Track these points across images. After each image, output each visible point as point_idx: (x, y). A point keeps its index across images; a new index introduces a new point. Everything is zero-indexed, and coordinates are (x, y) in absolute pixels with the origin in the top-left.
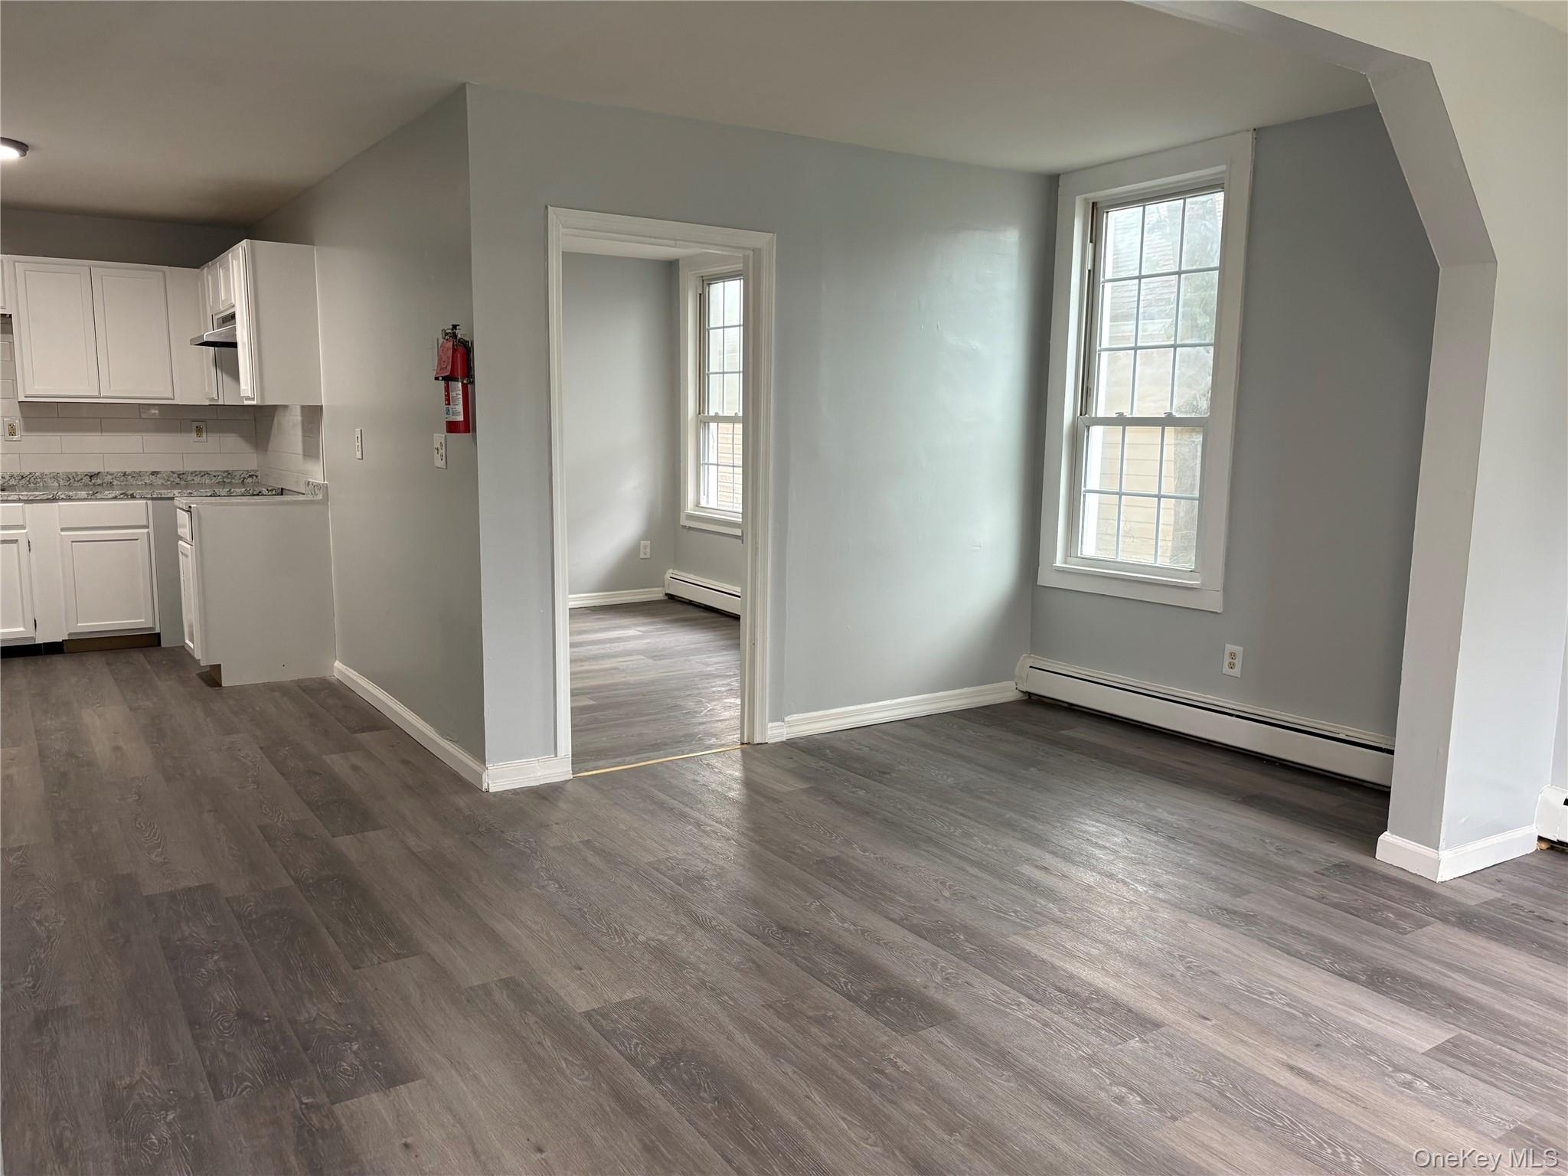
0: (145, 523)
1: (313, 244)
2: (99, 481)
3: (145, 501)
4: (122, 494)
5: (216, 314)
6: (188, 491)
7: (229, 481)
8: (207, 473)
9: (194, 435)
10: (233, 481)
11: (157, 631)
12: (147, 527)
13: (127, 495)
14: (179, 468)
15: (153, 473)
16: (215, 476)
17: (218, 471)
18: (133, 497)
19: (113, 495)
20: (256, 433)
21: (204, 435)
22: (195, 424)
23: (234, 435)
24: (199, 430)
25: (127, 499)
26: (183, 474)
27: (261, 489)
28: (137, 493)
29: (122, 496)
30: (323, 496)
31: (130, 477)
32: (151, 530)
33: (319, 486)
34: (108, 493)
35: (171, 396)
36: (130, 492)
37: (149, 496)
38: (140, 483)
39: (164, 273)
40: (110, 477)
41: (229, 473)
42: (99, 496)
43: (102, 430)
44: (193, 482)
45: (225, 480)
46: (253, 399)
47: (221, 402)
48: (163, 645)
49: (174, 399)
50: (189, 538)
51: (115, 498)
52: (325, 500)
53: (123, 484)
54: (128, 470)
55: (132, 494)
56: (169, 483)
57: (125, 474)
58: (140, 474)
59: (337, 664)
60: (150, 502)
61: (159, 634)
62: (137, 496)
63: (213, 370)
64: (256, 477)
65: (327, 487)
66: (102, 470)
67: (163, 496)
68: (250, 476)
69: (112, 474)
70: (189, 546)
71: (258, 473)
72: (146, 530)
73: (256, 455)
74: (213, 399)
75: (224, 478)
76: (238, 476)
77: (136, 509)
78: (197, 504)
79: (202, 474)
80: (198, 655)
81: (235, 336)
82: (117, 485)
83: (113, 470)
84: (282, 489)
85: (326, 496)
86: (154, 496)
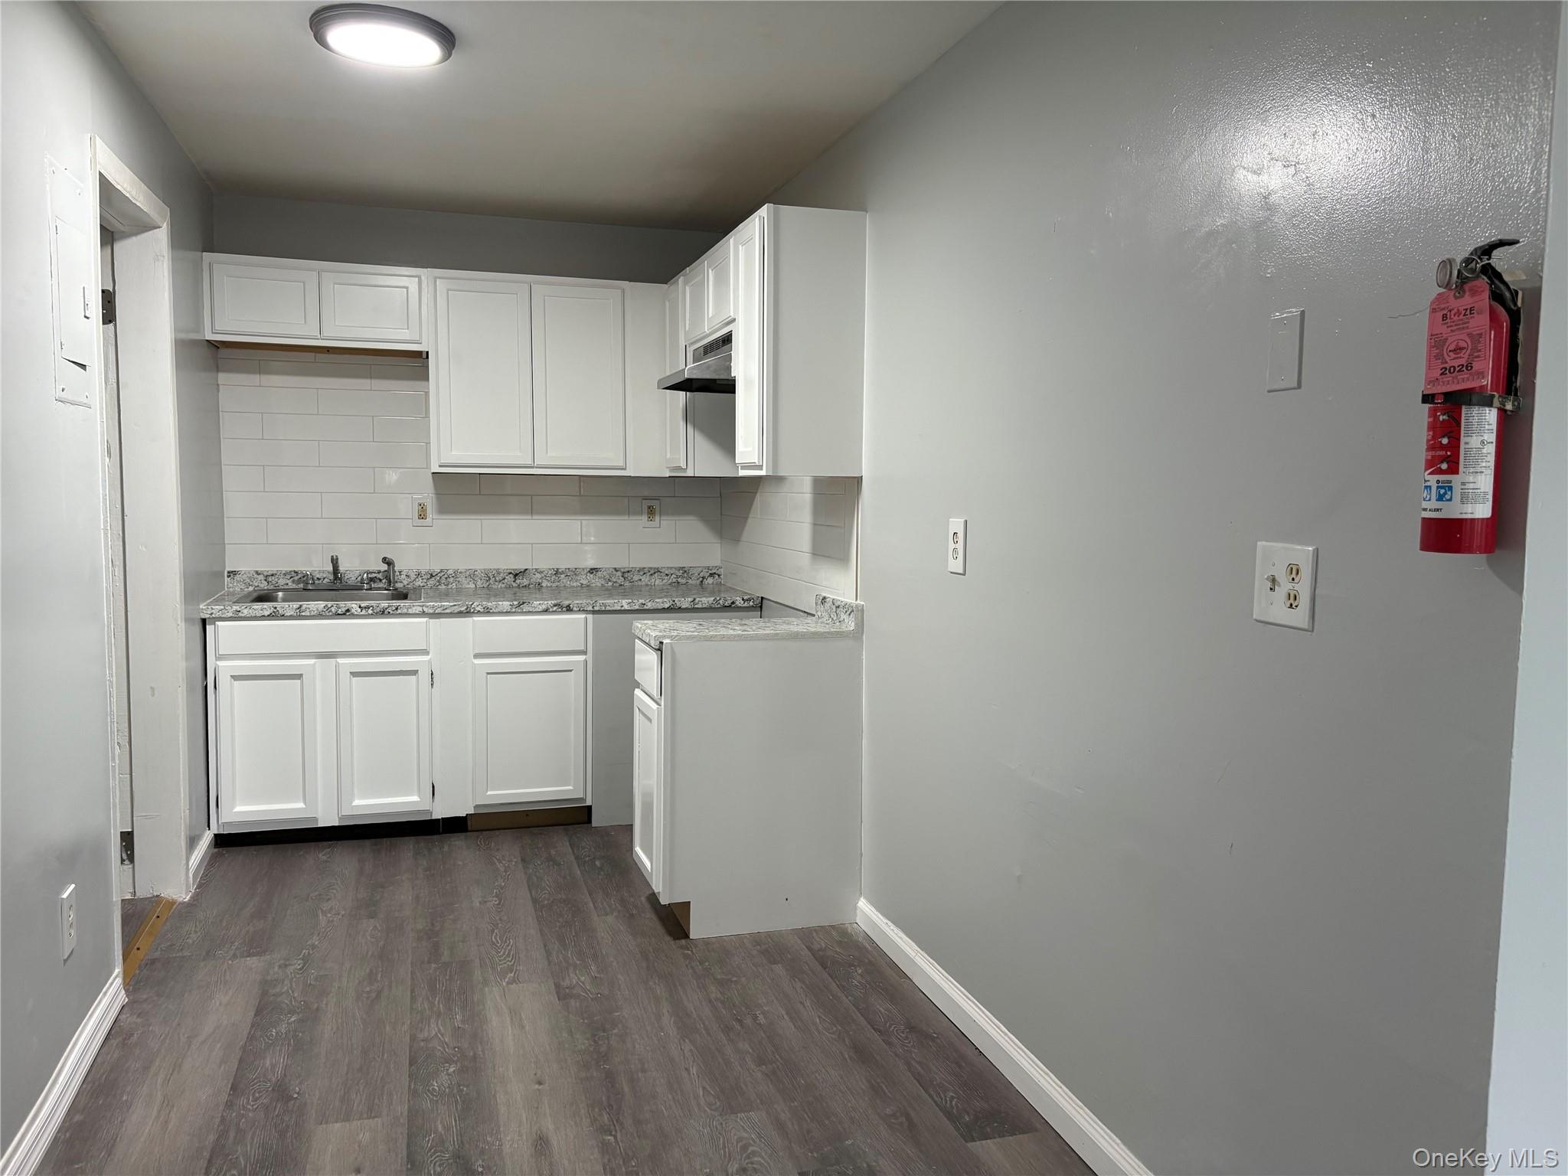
0: (582, 648)
1: (863, 208)
2: (525, 582)
3: (584, 616)
4: (555, 605)
5: (693, 343)
6: (641, 601)
7: (683, 581)
8: (658, 571)
9: (645, 518)
10: (690, 581)
11: (589, 803)
12: (584, 653)
13: (562, 607)
14: (623, 564)
15: (593, 571)
16: (667, 575)
17: (671, 568)
18: (569, 609)
19: (544, 607)
20: (721, 514)
21: (657, 518)
22: (646, 503)
23: (692, 518)
24: (651, 512)
25: (562, 612)
26: (628, 572)
27: (734, 598)
28: (575, 603)
29: (555, 608)
30: (856, 624)
31: (563, 576)
32: (589, 656)
33: (850, 610)
34: (538, 604)
35: (621, 464)
36: (566, 603)
37: (590, 608)
38: (575, 584)
39: (623, 291)
40: (538, 576)
41: (685, 571)
42: (525, 608)
43: (531, 511)
44: (640, 583)
45: (679, 580)
46: (760, 467)
47: (690, 473)
48: (594, 824)
49: (625, 469)
50: (655, 693)
51: (546, 611)
52: (858, 633)
53: (554, 585)
54: (562, 566)
55: (569, 606)
56: (610, 584)
57: (557, 572)
58: (574, 572)
59: (863, 904)
60: (590, 617)
61: (589, 808)
62: (575, 609)
63: (682, 424)
64: (719, 576)
65: (863, 610)
66: (529, 567)
67: (608, 608)
68: (712, 575)
69: (541, 572)
70: (654, 706)
71: (721, 571)
72: (582, 658)
73: (719, 545)
74: (679, 468)
75: (678, 577)
76: (696, 574)
77: (572, 627)
78: (671, 638)
79: (652, 572)
80: (657, 886)
81: (729, 368)
82: (547, 587)
83: (543, 565)
84: (762, 598)
85: (860, 625)
86: (596, 608)
